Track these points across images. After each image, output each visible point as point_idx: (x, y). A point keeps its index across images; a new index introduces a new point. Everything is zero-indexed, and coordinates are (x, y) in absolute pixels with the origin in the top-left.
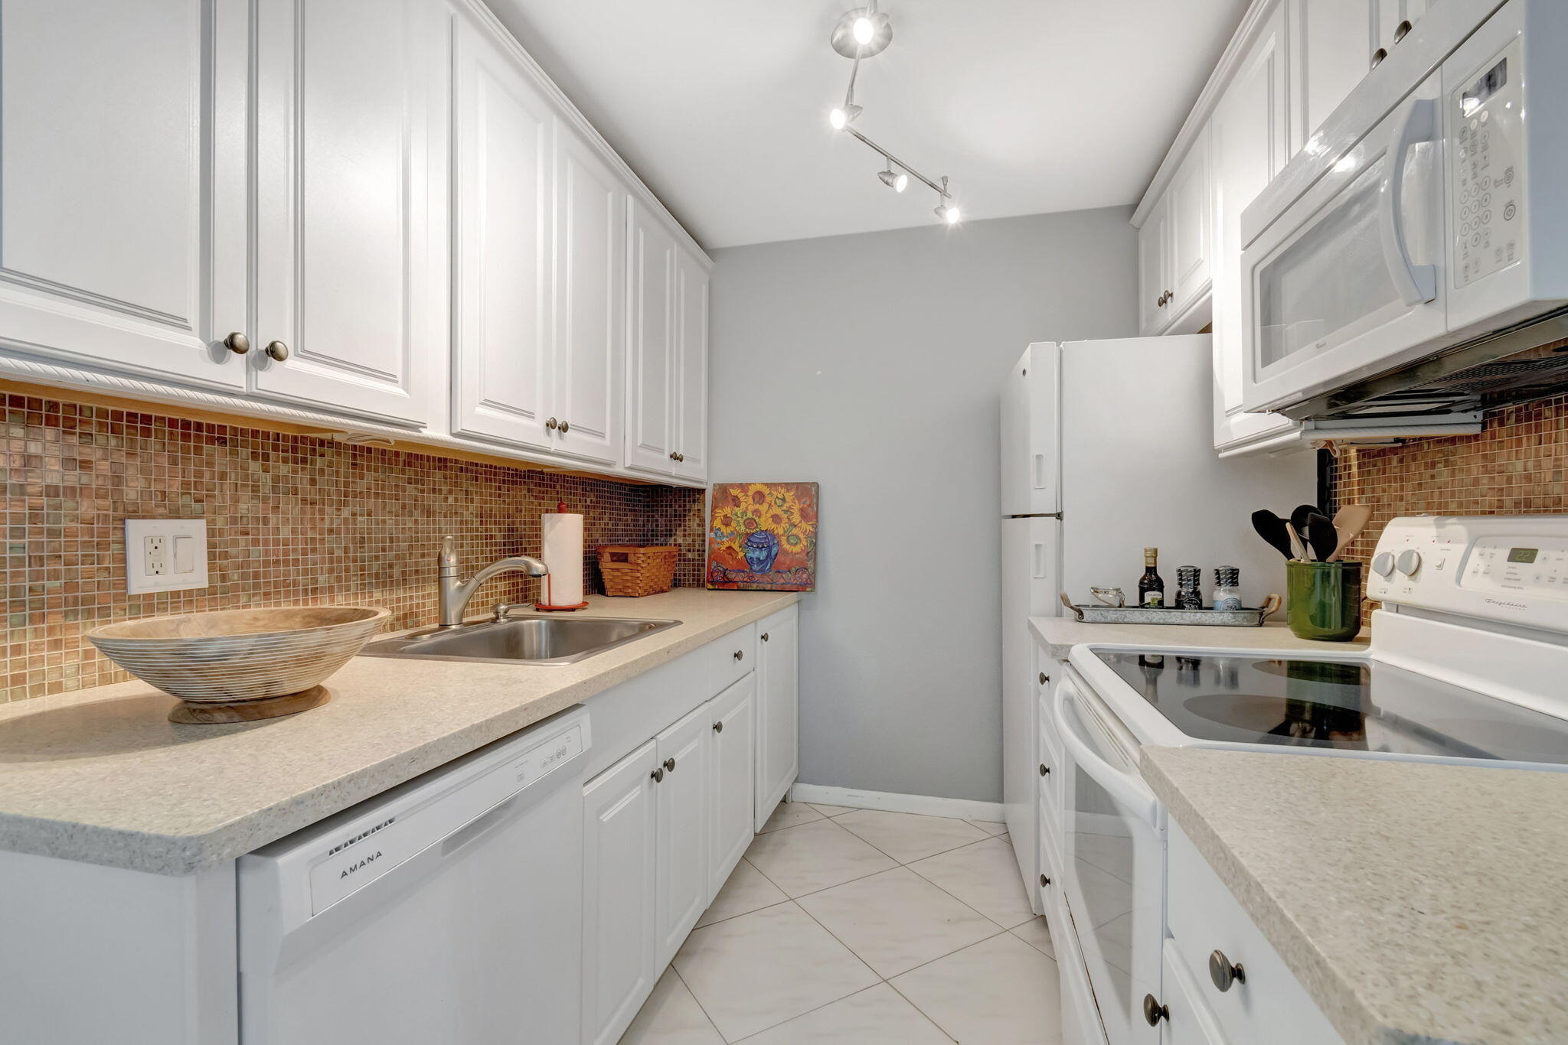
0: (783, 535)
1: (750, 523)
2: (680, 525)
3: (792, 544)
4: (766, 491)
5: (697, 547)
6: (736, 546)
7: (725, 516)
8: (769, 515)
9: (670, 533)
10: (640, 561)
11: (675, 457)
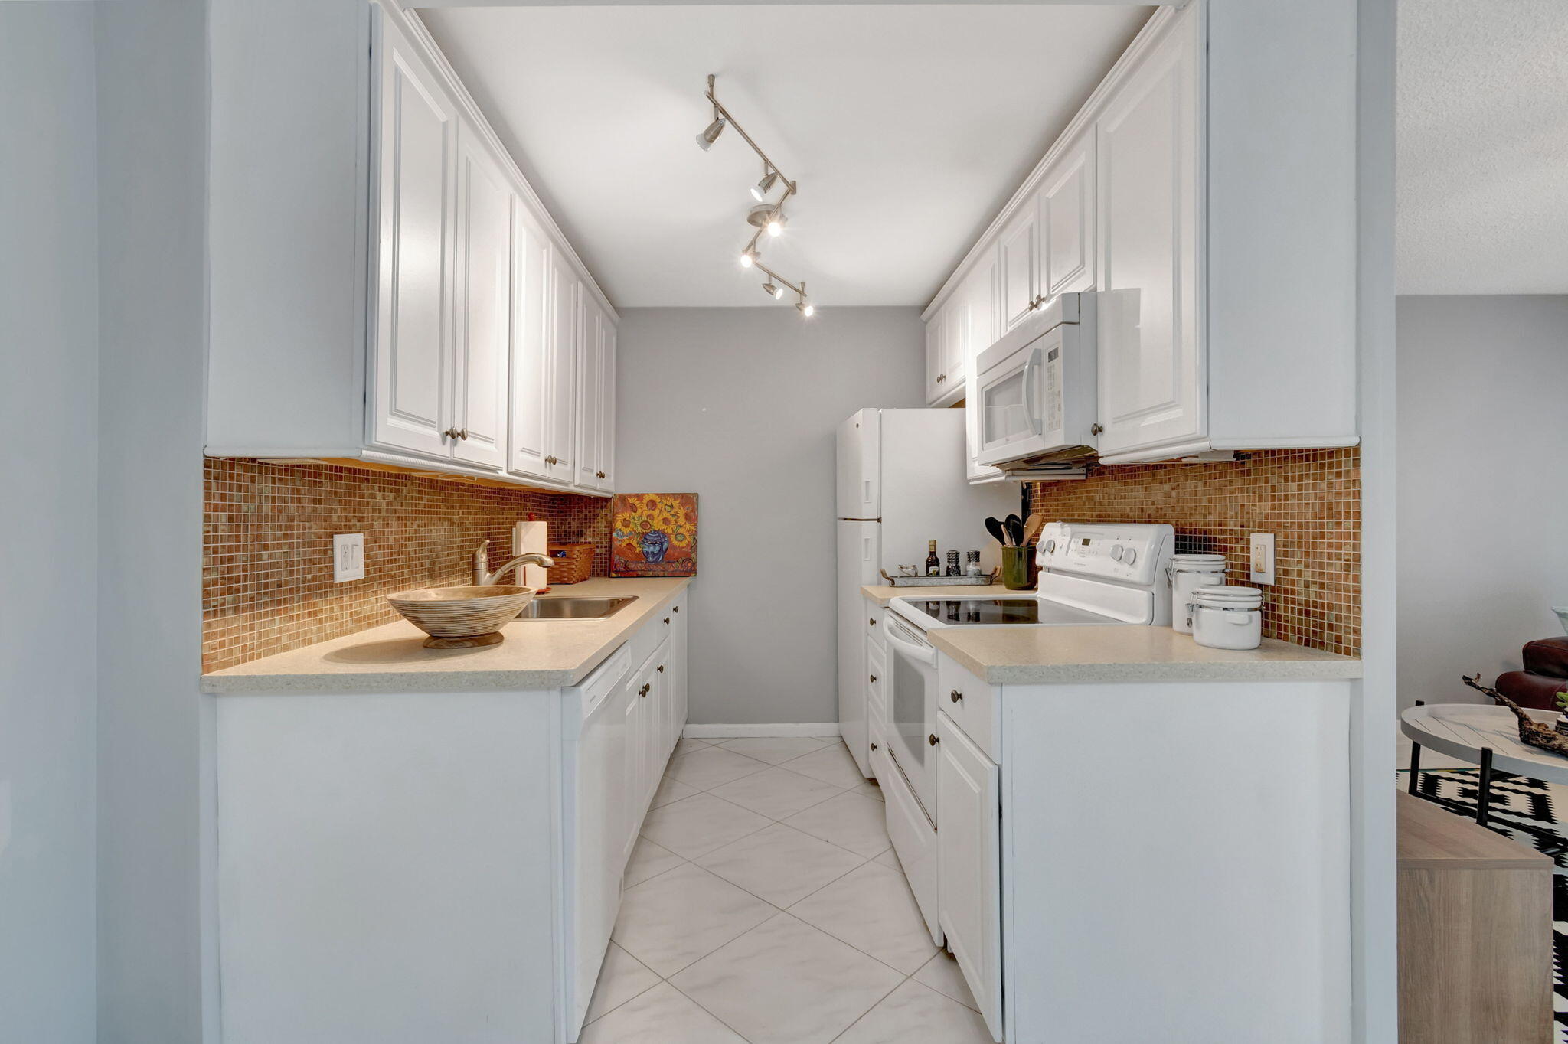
0: (672, 534)
1: (645, 525)
2: (590, 527)
3: (679, 541)
4: (658, 500)
5: (604, 545)
6: (634, 543)
7: (625, 520)
8: (660, 518)
9: (581, 533)
10: (575, 556)
11: (601, 475)
